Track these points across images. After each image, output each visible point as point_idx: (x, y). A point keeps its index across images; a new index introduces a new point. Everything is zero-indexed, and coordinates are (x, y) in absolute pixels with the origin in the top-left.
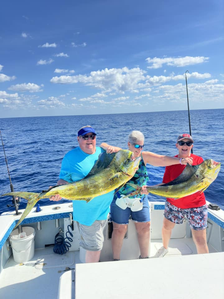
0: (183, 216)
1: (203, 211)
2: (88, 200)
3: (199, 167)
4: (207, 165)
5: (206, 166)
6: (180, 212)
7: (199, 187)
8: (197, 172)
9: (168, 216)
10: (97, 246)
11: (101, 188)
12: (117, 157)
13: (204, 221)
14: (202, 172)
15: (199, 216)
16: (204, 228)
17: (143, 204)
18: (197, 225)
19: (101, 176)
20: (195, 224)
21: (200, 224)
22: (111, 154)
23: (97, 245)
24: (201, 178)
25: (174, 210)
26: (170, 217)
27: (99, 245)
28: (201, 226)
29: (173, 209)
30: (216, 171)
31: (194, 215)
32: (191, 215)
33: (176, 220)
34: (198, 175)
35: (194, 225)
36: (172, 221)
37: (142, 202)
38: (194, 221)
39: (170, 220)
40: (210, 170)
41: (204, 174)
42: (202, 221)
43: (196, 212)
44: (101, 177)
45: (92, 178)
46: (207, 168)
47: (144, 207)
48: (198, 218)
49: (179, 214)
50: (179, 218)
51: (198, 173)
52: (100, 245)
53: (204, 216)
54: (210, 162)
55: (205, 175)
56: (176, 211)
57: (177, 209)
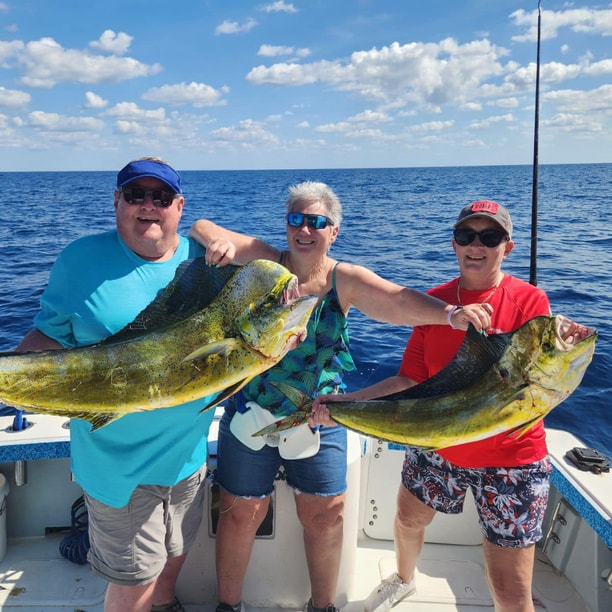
0: (459, 489)
1: (529, 480)
2: (100, 421)
3: (513, 340)
4: (540, 337)
5: (536, 341)
6: (450, 474)
7: (508, 416)
8: (504, 358)
9: (411, 481)
10: (137, 569)
11: (156, 387)
12: (237, 283)
13: (530, 517)
14: (522, 361)
15: (514, 496)
16: (527, 542)
17: (322, 436)
18: (502, 526)
19: (164, 343)
20: (495, 522)
21: (512, 528)
22: (219, 268)
23: (137, 565)
24: (517, 384)
25: (430, 464)
26: (418, 484)
27: (141, 567)
28: (515, 531)
29: (429, 459)
30: (576, 364)
31: (495, 491)
32: (487, 488)
33: (436, 497)
34: (506, 371)
35: (492, 523)
36: (424, 500)
37: (318, 432)
38: (493, 511)
39: (418, 493)
40: (551, 356)
41: (526, 369)
42: (524, 517)
43: (505, 479)
44: (162, 347)
45: (131, 345)
46: (540, 350)
47: (323, 447)
48: (508, 504)
49: (446, 480)
50: (447, 494)
51: (507, 362)
52: (148, 566)
53: (533, 498)
54: (554, 329)
55: (533, 374)
56: (436, 467)
57: (441, 461)
